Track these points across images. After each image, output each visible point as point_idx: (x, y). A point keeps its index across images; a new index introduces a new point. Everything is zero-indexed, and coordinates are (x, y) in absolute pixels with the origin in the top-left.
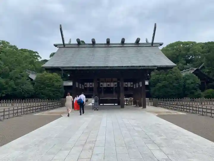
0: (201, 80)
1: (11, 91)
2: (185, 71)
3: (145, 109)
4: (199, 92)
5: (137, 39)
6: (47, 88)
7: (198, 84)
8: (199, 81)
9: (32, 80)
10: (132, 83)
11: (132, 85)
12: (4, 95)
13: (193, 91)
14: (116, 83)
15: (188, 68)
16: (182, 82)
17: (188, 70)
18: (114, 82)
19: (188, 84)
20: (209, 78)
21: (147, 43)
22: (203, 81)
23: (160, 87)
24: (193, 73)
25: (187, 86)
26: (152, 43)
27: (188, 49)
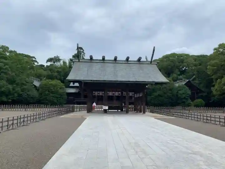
0: (191, 91)
1: (17, 97)
2: (178, 82)
3: (144, 114)
4: (189, 101)
5: (139, 58)
6: (51, 95)
7: (188, 94)
8: (189, 92)
9: (35, 86)
10: (133, 93)
11: (133, 94)
12: (10, 100)
13: (184, 100)
14: (120, 93)
15: (182, 79)
16: (175, 92)
17: (182, 81)
18: (118, 91)
19: (181, 94)
20: (198, 89)
21: (147, 61)
22: (194, 92)
23: (156, 96)
24: (185, 84)
25: (179, 95)
26: (151, 62)
27: (182, 61)
